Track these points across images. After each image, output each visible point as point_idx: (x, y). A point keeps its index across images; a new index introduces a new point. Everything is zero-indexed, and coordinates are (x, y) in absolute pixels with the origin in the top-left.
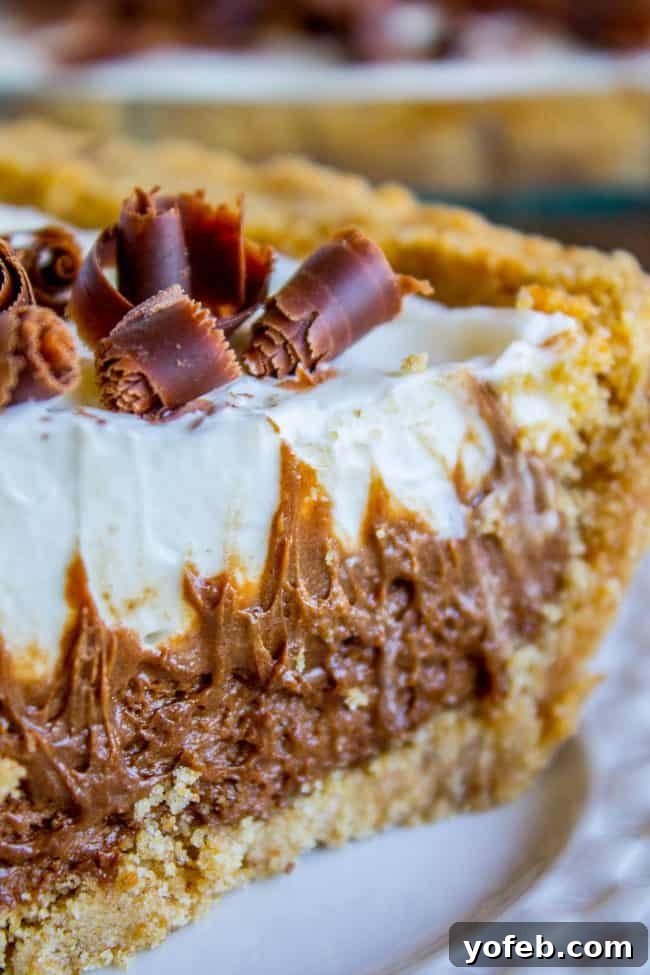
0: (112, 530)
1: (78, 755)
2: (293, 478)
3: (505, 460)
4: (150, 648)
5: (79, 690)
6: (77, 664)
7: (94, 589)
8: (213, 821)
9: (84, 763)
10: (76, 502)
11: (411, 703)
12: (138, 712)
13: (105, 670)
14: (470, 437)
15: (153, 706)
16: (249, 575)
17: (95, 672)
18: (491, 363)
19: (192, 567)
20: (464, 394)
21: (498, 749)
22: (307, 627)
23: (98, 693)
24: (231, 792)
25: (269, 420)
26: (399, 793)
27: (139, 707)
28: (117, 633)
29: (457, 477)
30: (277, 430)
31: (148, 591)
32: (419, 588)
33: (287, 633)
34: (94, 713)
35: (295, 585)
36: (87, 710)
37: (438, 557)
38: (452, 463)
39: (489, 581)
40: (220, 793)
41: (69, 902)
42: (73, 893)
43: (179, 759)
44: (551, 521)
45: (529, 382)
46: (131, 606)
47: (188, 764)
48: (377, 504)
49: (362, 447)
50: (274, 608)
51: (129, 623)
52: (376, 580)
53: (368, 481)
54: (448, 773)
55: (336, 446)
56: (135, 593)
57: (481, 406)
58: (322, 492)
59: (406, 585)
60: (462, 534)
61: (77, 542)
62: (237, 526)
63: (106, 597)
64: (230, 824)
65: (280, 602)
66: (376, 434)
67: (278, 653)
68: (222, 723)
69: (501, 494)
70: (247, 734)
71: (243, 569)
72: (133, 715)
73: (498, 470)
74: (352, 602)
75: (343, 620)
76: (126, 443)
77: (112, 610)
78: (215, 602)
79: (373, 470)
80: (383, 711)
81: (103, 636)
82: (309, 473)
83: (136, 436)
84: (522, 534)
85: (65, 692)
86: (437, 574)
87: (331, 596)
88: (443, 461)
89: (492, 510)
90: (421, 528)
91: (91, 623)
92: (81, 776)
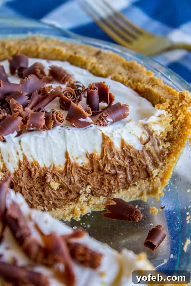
0: (72, 146)
1: (69, 182)
2: (105, 138)
3: (150, 137)
4: (81, 165)
5: (68, 172)
6: (67, 168)
7: (70, 156)
8: (95, 196)
9: (70, 183)
10: (66, 143)
11: (133, 178)
12: (81, 175)
13: (72, 169)
14: (143, 133)
15: (83, 175)
16: (98, 153)
17: (70, 169)
18: (147, 120)
19: (87, 152)
20: (141, 126)
21: (153, 186)
22: (110, 162)
23: (71, 172)
24: (98, 191)
25: (100, 130)
26: (134, 194)
27: (81, 174)
28: (74, 163)
29: (141, 139)
30: (101, 131)
31: (80, 156)
32: (133, 158)
33: (106, 163)
34: (71, 175)
35: (107, 155)
36: (70, 175)
37: (136, 153)
38: (139, 137)
39: (148, 158)
40: (96, 191)
41: (70, 206)
42: (71, 204)
43: (88, 184)
44: (161, 148)
45: (154, 123)
46: (77, 158)
47: (90, 185)
48: (123, 143)
49: (119, 134)
50: (103, 159)
51: (77, 161)
52: (124, 156)
53: (121, 140)
54: (143, 191)
55: (114, 134)
56: (77, 156)
57: (145, 128)
58: (111, 140)
59: (130, 157)
60: (141, 149)
61: (67, 149)
62: (95, 145)
63: (72, 157)
64: (98, 197)
65: (104, 158)
66: (122, 132)
67: (104, 166)
68: (97, 178)
69: (150, 143)
70: (102, 181)
71: (97, 152)
72: (80, 176)
73: (149, 139)
74: (119, 159)
75: (117, 162)
76: (74, 133)
77: (74, 159)
78: (92, 158)
79: (122, 138)
80: (128, 179)
81: (72, 164)
82: (108, 137)
83: (75, 131)
84: (155, 150)
85: (66, 172)
86: (136, 156)
87: (114, 158)
88: (137, 137)
89: (148, 145)
90: (133, 148)
91: (69, 162)
92: (70, 186)
